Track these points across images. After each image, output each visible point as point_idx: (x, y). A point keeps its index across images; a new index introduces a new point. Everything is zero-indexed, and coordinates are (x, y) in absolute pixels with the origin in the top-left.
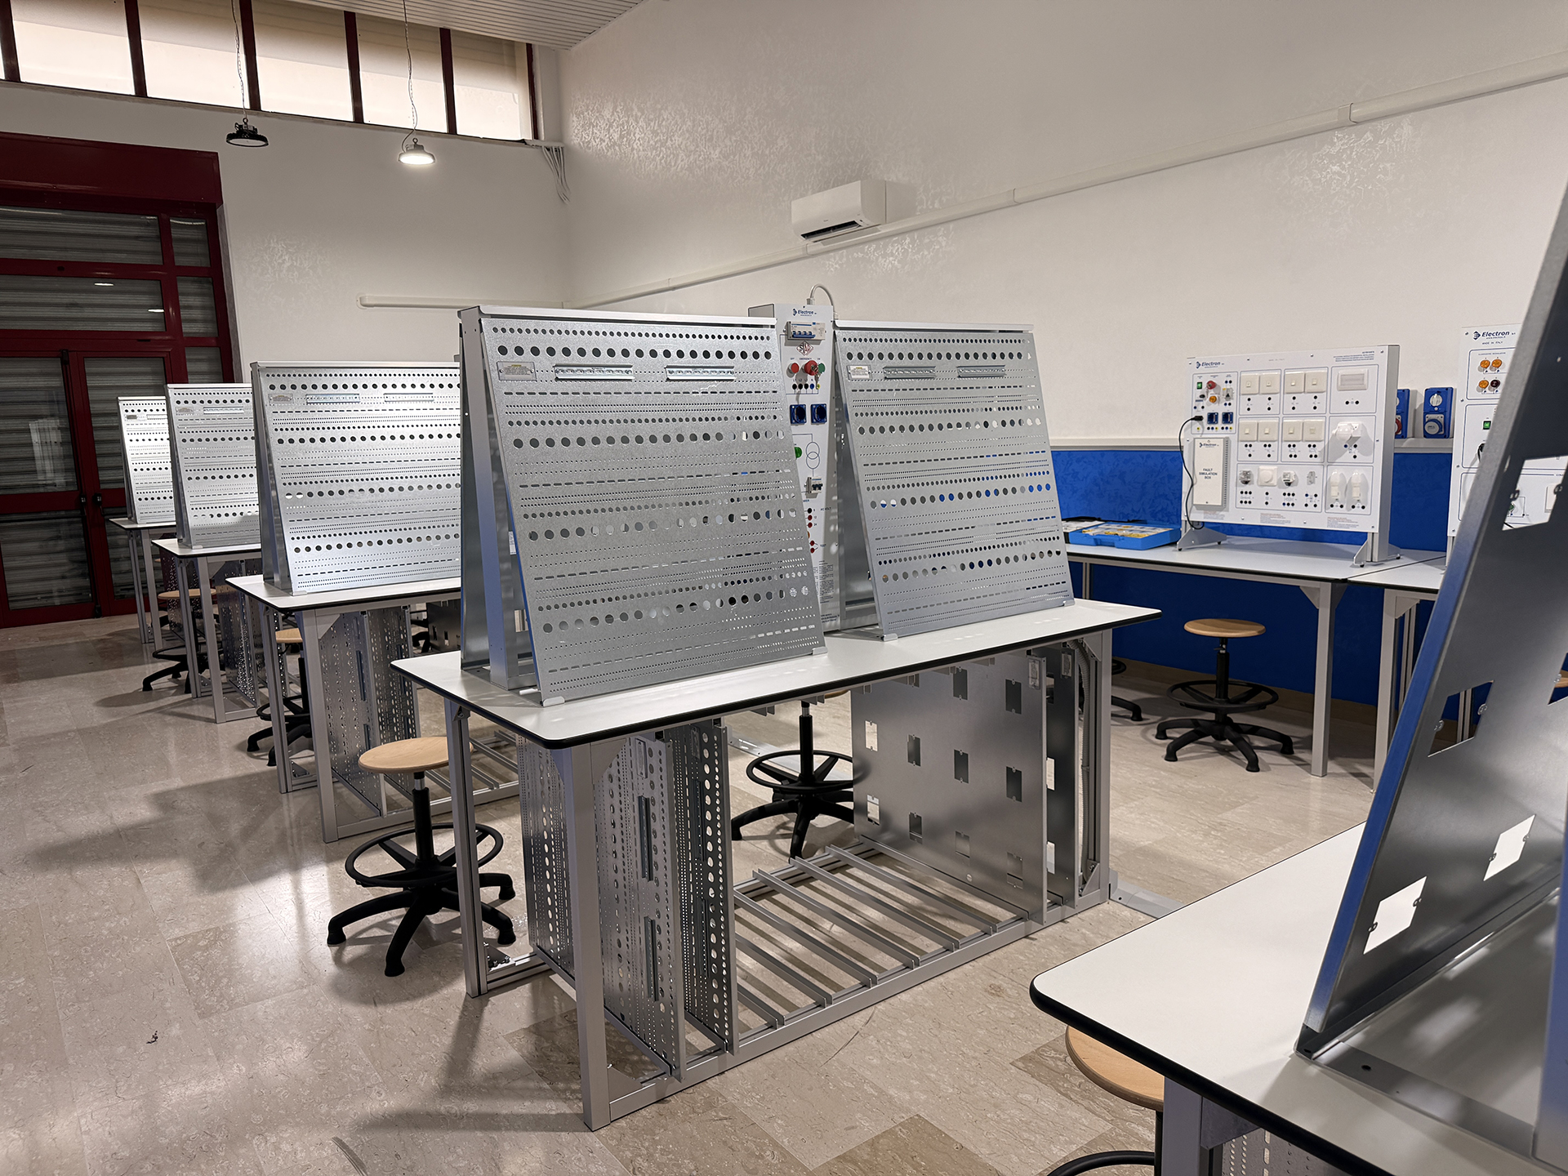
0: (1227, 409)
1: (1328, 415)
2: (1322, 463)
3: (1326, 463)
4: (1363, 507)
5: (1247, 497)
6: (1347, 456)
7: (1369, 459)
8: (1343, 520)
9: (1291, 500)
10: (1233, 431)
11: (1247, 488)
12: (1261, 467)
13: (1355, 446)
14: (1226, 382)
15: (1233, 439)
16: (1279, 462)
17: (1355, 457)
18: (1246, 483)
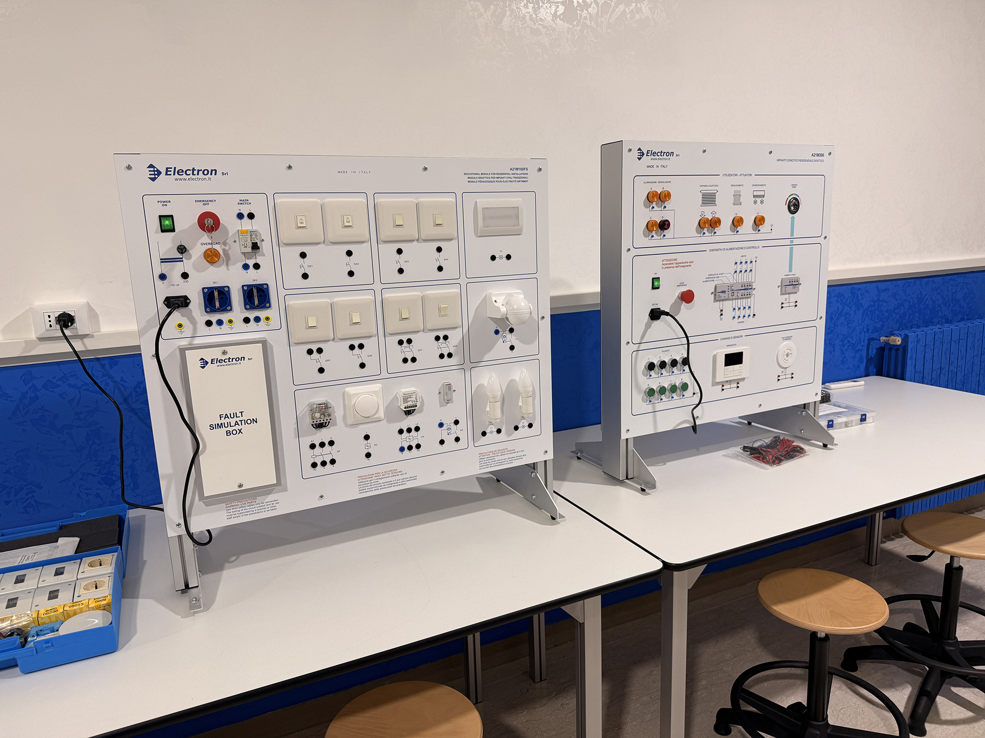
0: (253, 277)
1: (463, 281)
2: (462, 367)
3: (468, 364)
4: (530, 426)
5: (326, 453)
6: (501, 347)
7: (532, 348)
8: (503, 452)
9: (412, 439)
10: (274, 323)
11: (324, 435)
12: (351, 390)
13: (511, 330)
14: (240, 216)
15: (278, 341)
16: (384, 374)
17: (512, 348)
18: (320, 426)
